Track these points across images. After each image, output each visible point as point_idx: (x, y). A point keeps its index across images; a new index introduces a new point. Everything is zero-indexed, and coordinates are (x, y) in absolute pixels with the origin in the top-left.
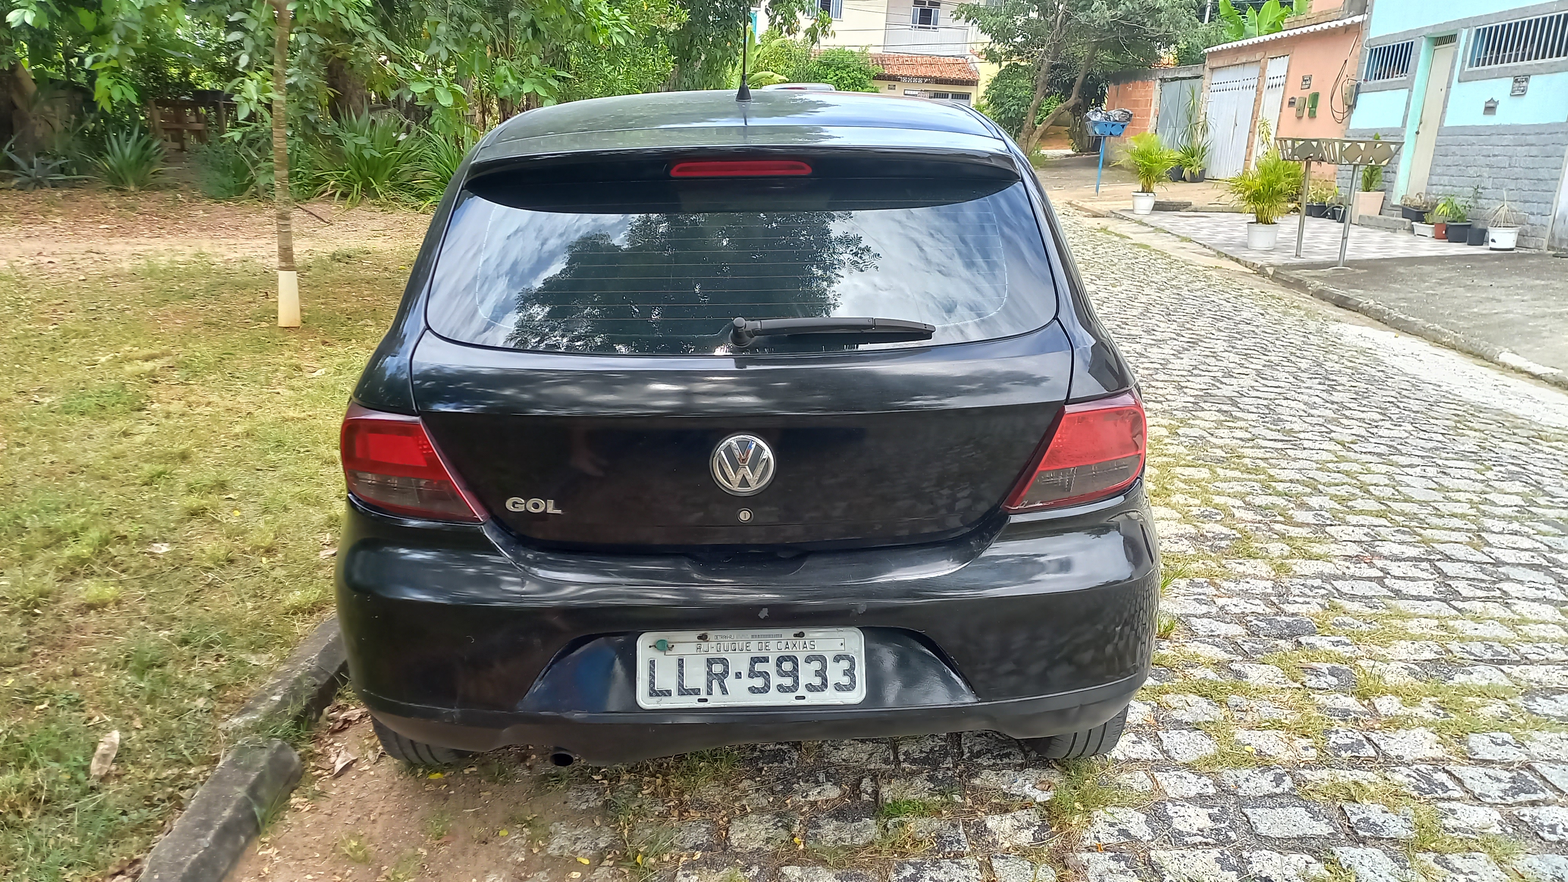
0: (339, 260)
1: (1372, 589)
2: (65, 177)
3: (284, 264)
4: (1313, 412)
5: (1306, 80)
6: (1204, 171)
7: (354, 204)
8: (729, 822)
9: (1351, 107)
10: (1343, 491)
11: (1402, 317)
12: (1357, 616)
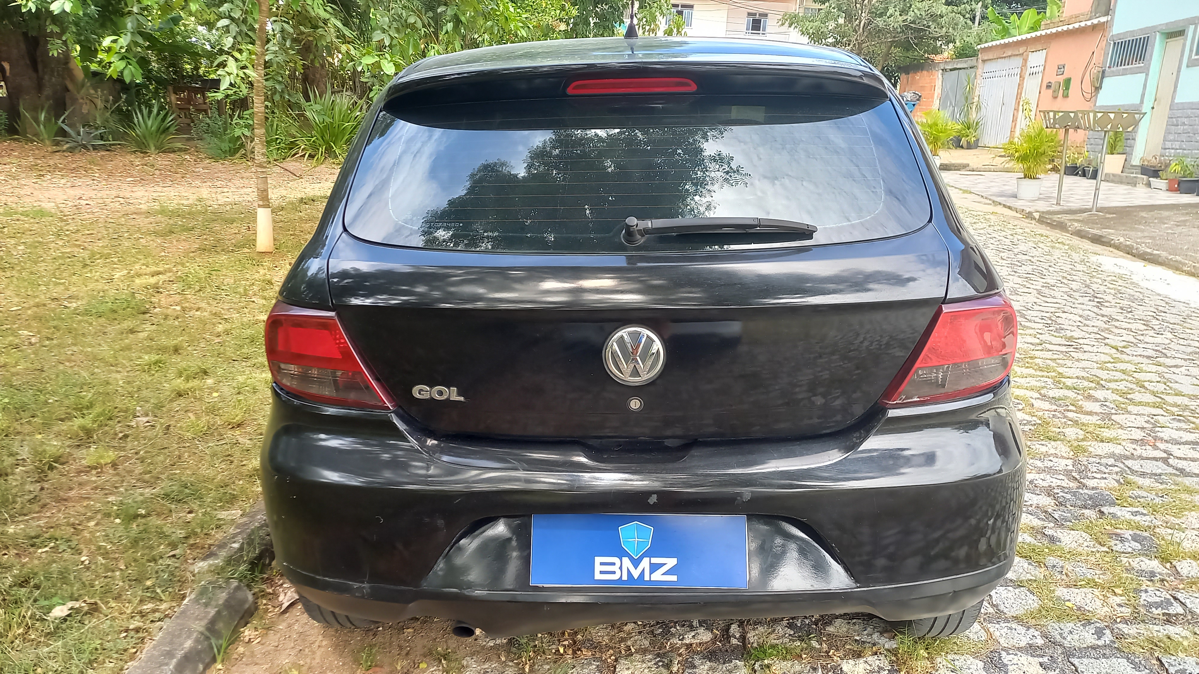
0: (305, 203)
1: (1159, 468)
2: (103, 143)
3: (261, 203)
4: (1087, 322)
5: (1061, 68)
6: (978, 140)
7: (319, 163)
8: (616, 660)
9: (1098, 89)
10: (1122, 386)
11: (1149, 250)
12: (1150, 490)
